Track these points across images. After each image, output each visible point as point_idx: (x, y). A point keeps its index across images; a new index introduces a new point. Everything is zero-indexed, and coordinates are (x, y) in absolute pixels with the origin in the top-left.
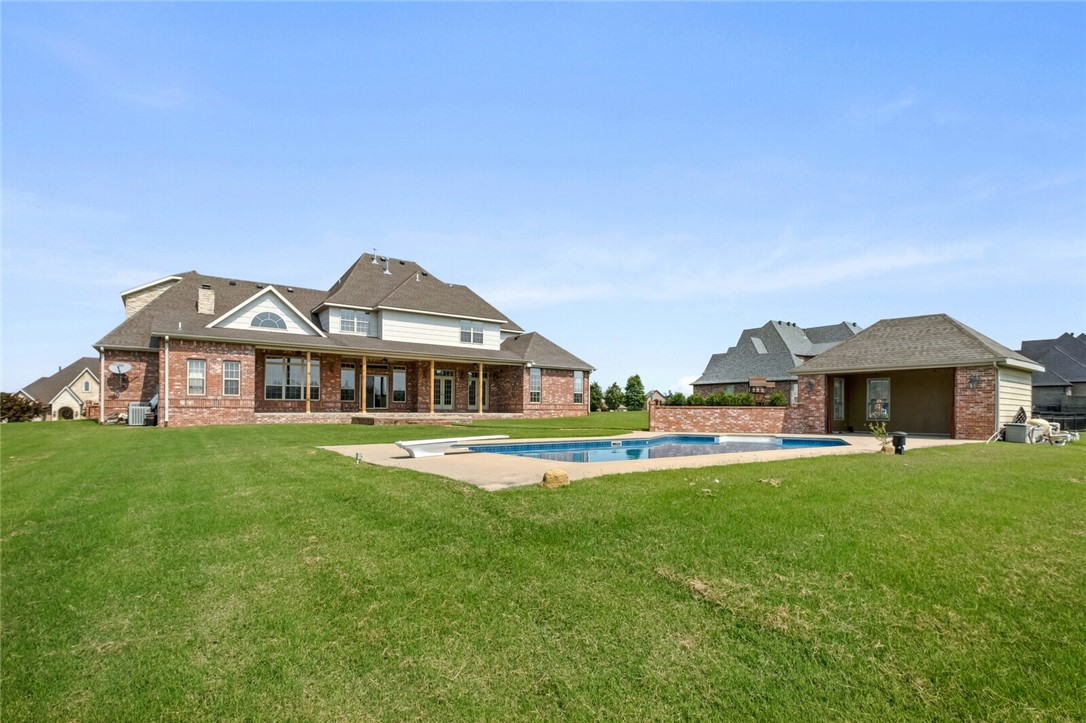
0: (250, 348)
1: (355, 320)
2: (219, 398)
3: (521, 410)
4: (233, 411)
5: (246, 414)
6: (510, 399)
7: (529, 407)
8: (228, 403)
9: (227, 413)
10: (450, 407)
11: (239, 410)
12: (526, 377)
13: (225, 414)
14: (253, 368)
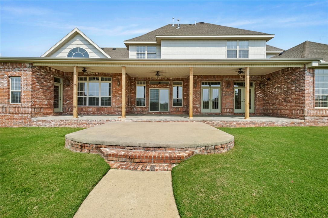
0: (28, 65)
1: (146, 52)
2: (6, 106)
3: (302, 116)
4: (16, 116)
5: (25, 119)
6: (280, 103)
7: (312, 113)
8: (12, 110)
9: (11, 118)
10: (218, 111)
11: (20, 115)
12: (308, 79)
13: (11, 119)
14: (30, 82)
